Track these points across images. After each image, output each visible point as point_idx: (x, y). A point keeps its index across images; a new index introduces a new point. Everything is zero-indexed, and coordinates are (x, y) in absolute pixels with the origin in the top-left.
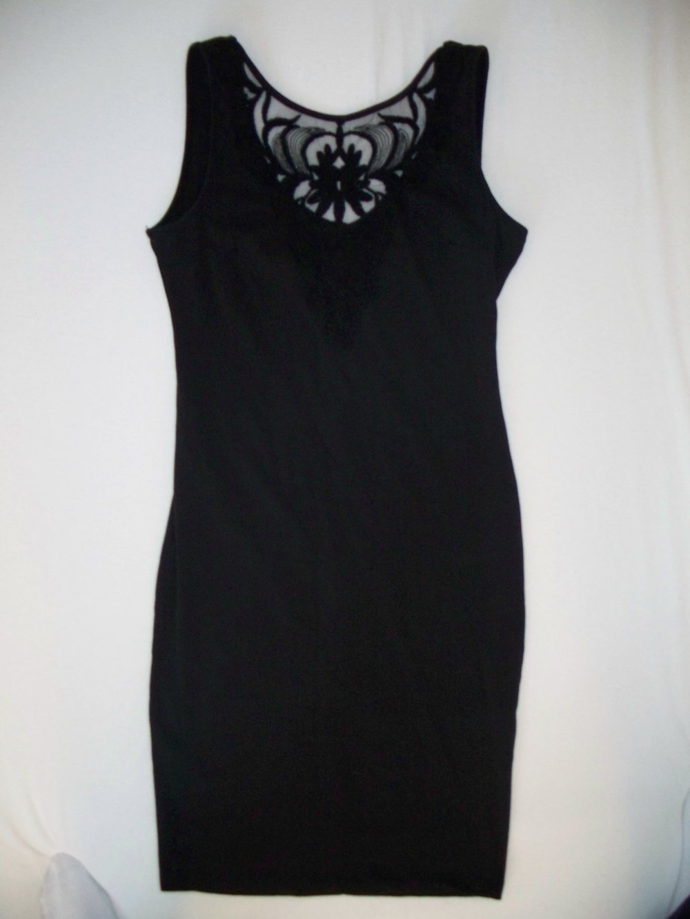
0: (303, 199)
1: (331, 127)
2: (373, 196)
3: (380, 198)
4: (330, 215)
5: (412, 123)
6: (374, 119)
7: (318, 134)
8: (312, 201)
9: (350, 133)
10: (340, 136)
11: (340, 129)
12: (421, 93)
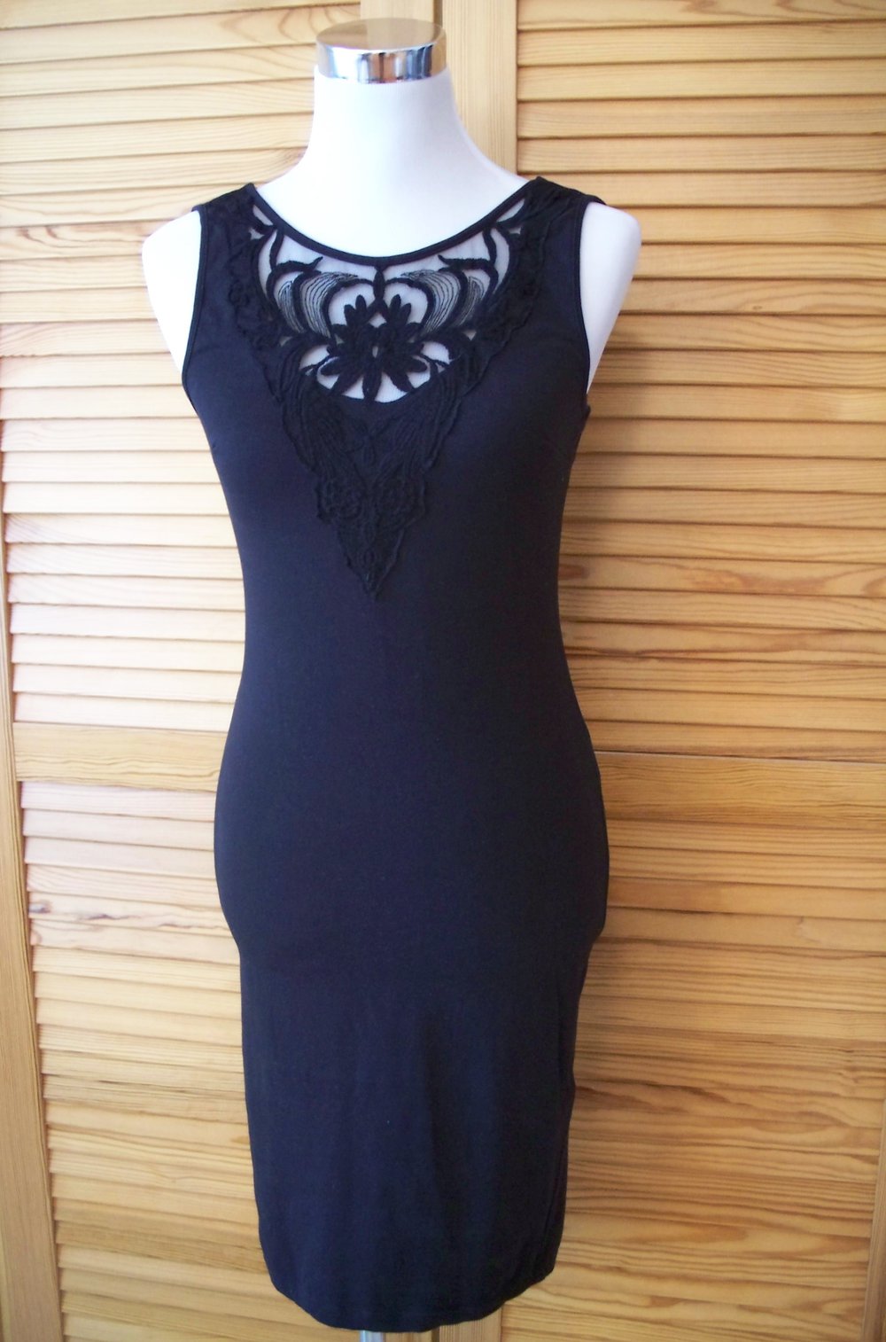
0: (315, 367)
1: (369, 273)
2: (428, 364)
3: (441, 369)
4: (357, 392)
5: (488, 266)
6: (434, 264)
7: (348, 282)
8: (328, 372)
9: (395, 281)
10: (379, 285)
11: (379, 276)
12: (504, 229)
